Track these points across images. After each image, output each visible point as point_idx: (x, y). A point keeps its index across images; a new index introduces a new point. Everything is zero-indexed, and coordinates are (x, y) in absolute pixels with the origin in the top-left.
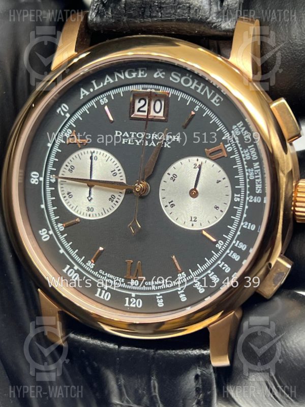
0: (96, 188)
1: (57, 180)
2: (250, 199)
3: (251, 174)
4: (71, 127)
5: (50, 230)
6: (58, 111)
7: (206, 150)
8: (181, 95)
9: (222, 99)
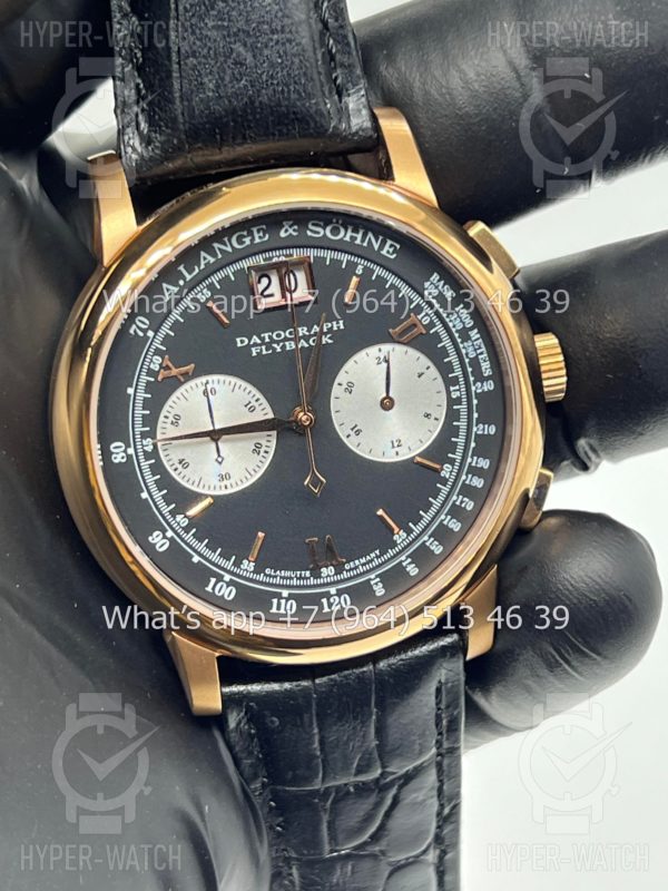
0: (227, 441)
1: (155, 446)
2: (477, 388)
3: (471, 349)
4: (158, 352)
5: (166, 531)
6: (132, 331)
7: (391, 330)
8: (329, 255)
9: (398, 247)
